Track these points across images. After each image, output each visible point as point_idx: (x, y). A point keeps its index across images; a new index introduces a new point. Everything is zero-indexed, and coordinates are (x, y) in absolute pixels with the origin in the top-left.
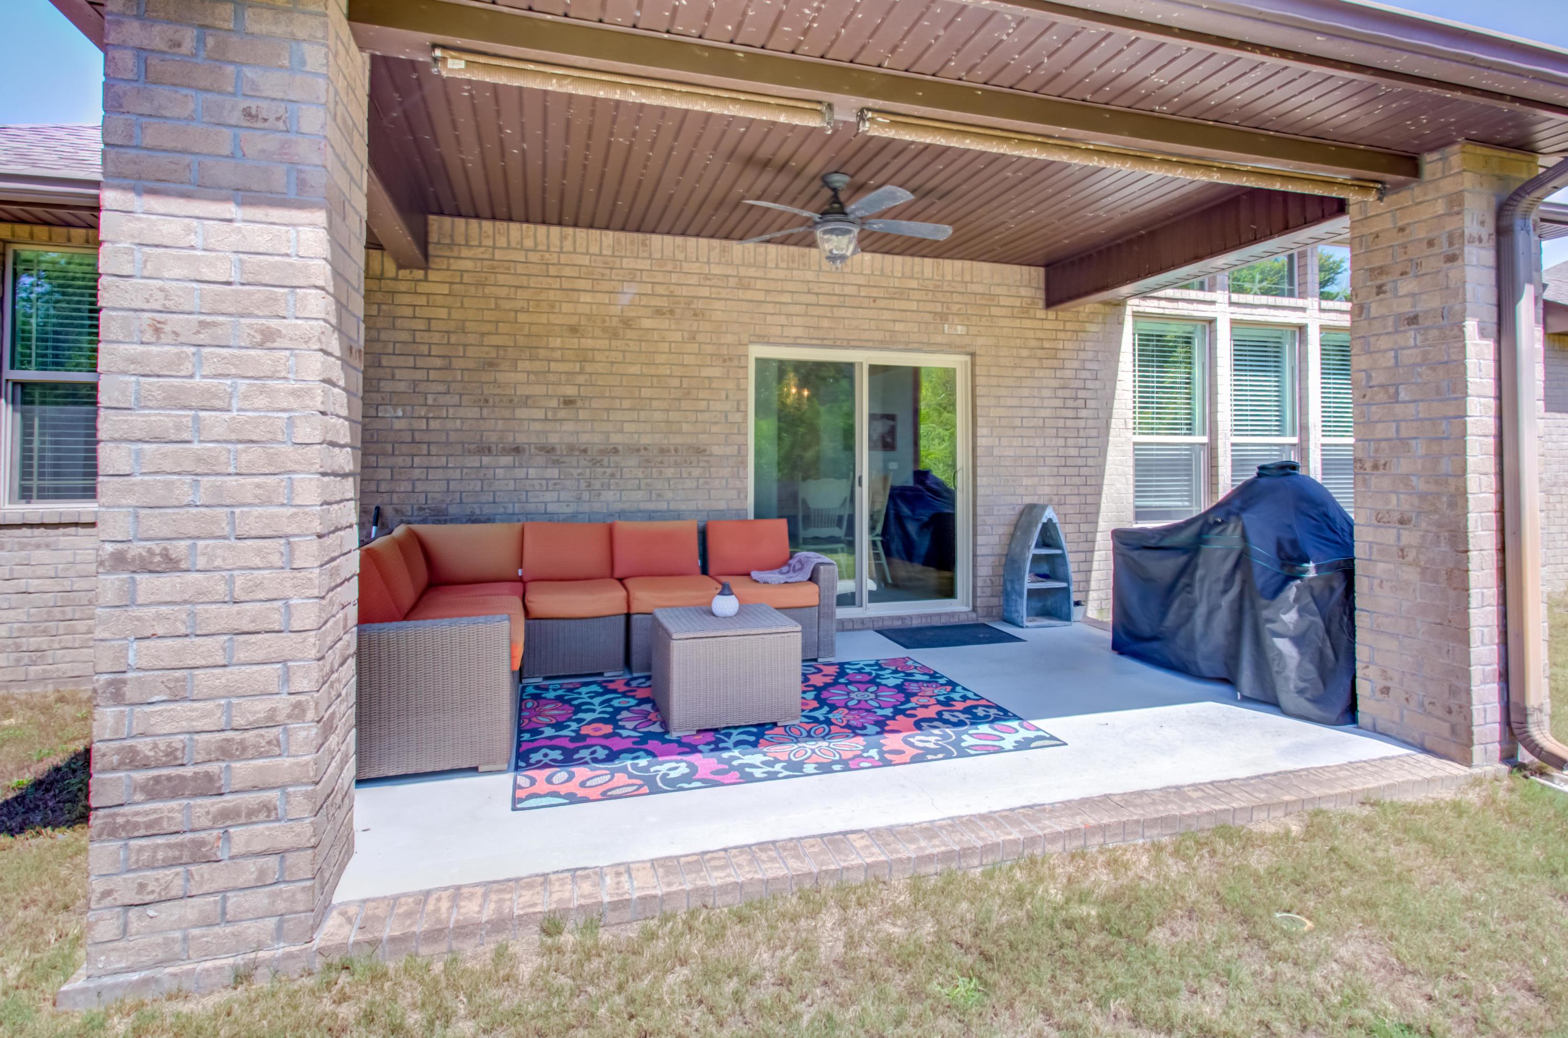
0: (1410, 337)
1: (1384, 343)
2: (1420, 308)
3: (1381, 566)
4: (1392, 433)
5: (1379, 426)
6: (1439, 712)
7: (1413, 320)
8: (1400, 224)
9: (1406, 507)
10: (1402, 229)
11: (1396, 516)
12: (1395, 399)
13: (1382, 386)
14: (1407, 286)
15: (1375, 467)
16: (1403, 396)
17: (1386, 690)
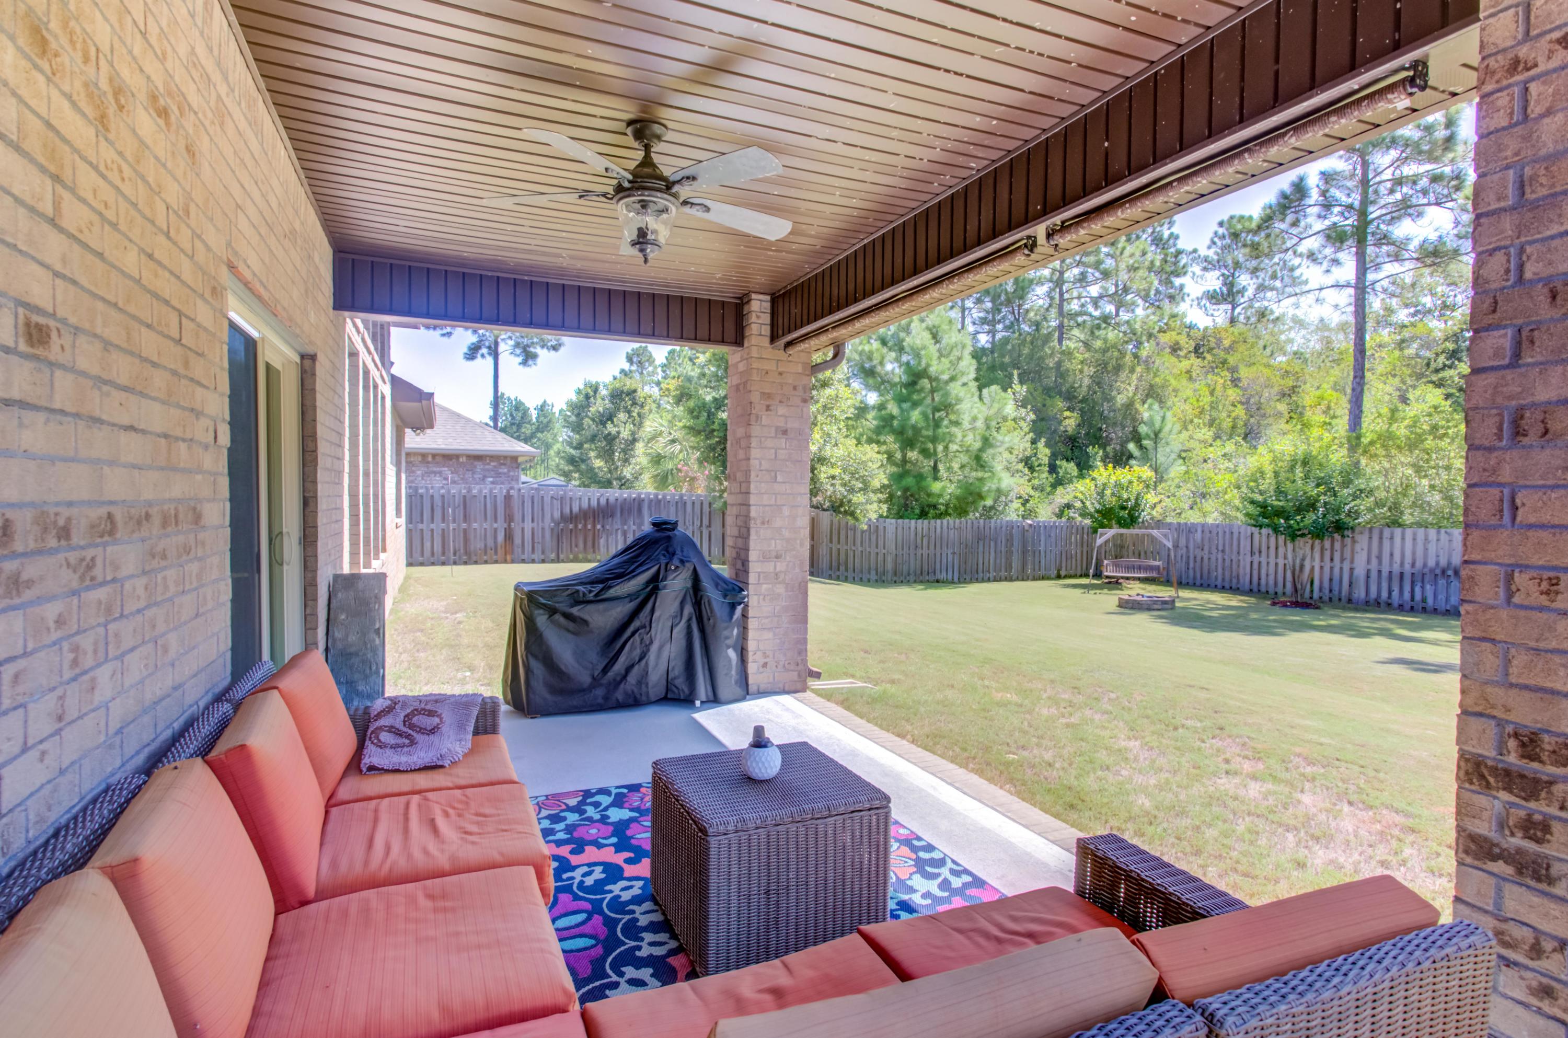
0: (782, 442)
1: (769, 443)
2: (789, 426)
3: (765, 586)
4: (773, 502)
5: (765, 497)
6: (792, 667)
7: (785, 432)
8: (780, 370)
9: (779, 547)
10: (780, 374)
11: (774, 554)
12: (775, 480)
13: (767, 471)
14: (782, 410)
15: (763, 523)
16: (779, 478)
17: (765, 665)
